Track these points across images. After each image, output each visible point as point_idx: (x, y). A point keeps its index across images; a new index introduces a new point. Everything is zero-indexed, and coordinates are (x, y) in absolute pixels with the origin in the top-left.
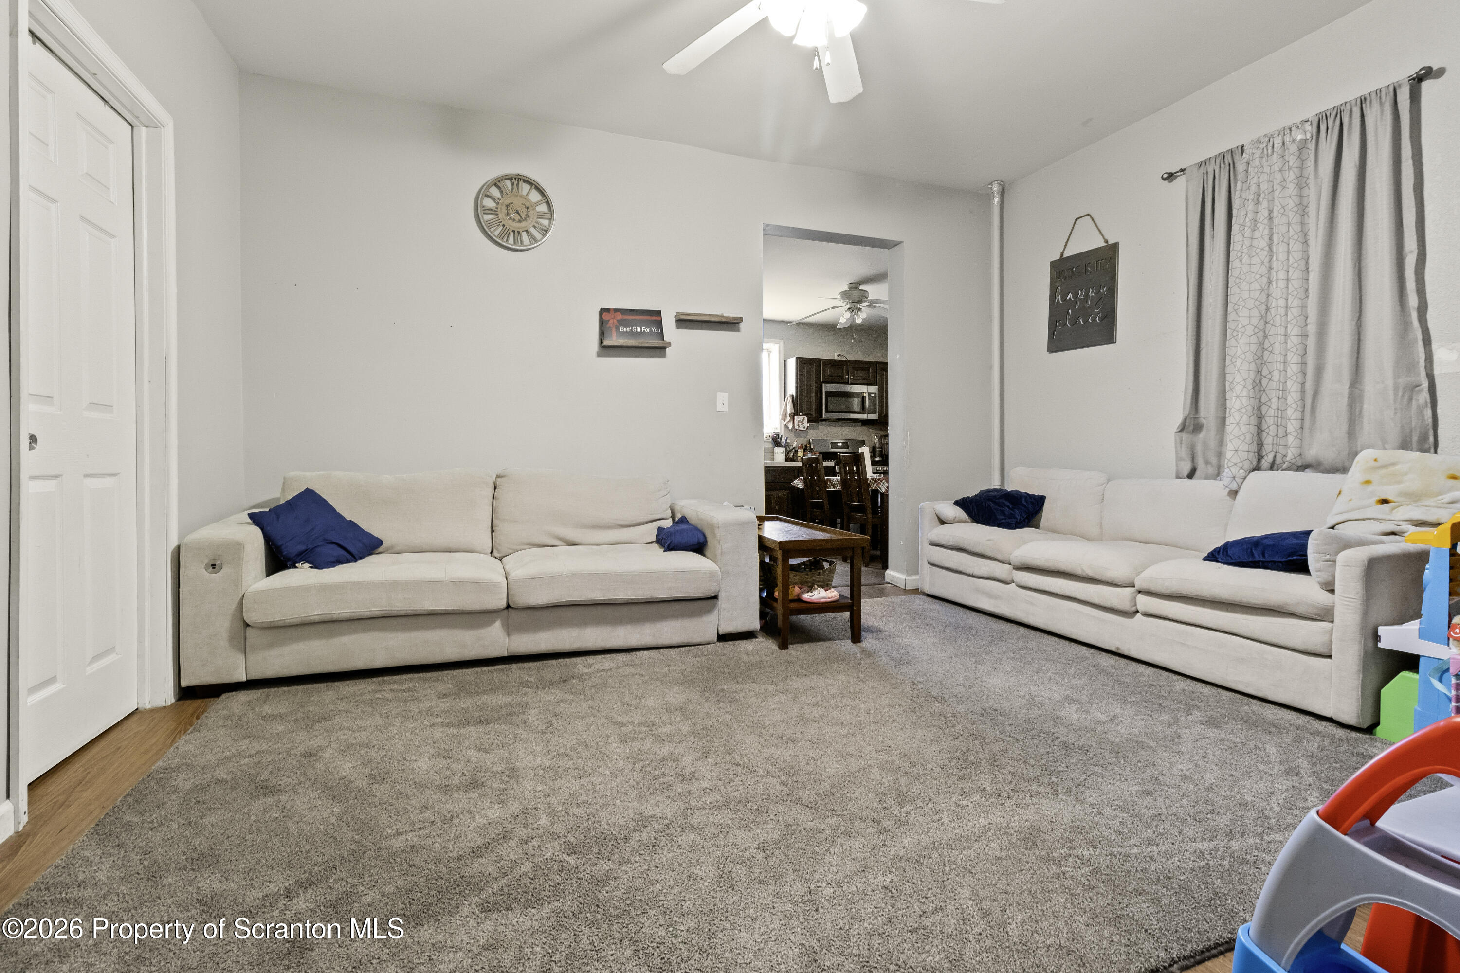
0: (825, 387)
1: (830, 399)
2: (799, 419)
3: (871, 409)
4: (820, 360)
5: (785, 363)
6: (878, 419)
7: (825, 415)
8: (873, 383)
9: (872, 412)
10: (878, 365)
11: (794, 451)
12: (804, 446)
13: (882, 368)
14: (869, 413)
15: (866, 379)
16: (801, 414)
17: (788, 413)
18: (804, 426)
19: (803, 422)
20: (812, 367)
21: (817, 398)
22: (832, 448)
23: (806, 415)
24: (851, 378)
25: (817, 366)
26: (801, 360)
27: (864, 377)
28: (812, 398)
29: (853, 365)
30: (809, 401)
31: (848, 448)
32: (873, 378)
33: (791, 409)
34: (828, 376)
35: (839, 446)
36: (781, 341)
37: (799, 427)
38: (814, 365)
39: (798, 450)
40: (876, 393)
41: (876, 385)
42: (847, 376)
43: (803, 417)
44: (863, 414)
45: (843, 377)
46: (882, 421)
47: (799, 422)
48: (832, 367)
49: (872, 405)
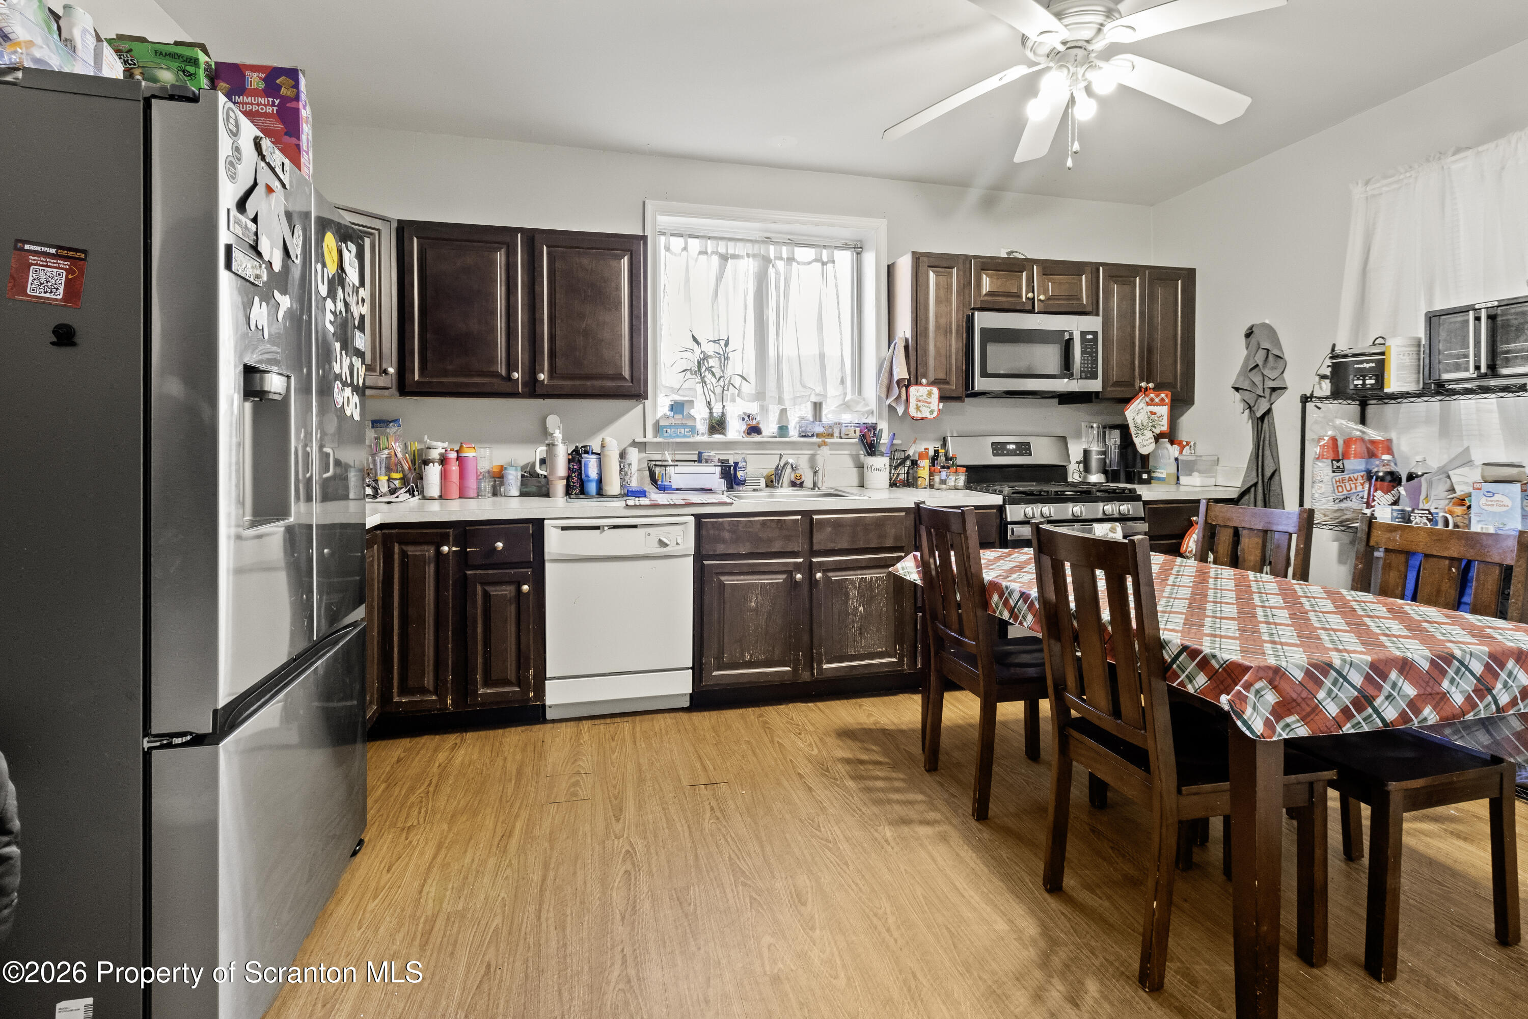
0: (983, 320)
1: (991, 348)
2: (919, 394)
3: (1084, 367)
4: (967, 258)
5: (891, 269)
6: (1101, 390)
7: (980, 384)
8: (1089, 309)
9: (1089, 375)
10: (1101, 269)
11: (908, 463)
12: (931, 453)
13: (1110, 276)
14: (1081, 378)
15: (1075, 302)
16: (924, 381)
17: (895, 380)
18: (929, 410)
19: (929, 400)
20: (951, 275)
21: (961, 345)
22: (994, 455)
23: (934, 383)
24: (1040, 300)
25: (961, 273)
26: (925, 259)
27: (1070, 298)
28: (950, 346)
29: (1044, 268)
30: (943, 352)
31: (1030, 454)
32: (1090, 299)
33: (901, 371)
34: (986, 295)
35: (1009, 450)
36: (882, 225)
37: (920, 411)
38: (955, 270)
39: (919, 463)
40: (1097, 333)
41: (1098, 315)
42: (1030, 295)
43: (929, 388)
44: (1066, 380)
45: (1020, 296)
46: (1109, 396)
47: (919, 401)
48: (997, 275)
49: (1088, 360)
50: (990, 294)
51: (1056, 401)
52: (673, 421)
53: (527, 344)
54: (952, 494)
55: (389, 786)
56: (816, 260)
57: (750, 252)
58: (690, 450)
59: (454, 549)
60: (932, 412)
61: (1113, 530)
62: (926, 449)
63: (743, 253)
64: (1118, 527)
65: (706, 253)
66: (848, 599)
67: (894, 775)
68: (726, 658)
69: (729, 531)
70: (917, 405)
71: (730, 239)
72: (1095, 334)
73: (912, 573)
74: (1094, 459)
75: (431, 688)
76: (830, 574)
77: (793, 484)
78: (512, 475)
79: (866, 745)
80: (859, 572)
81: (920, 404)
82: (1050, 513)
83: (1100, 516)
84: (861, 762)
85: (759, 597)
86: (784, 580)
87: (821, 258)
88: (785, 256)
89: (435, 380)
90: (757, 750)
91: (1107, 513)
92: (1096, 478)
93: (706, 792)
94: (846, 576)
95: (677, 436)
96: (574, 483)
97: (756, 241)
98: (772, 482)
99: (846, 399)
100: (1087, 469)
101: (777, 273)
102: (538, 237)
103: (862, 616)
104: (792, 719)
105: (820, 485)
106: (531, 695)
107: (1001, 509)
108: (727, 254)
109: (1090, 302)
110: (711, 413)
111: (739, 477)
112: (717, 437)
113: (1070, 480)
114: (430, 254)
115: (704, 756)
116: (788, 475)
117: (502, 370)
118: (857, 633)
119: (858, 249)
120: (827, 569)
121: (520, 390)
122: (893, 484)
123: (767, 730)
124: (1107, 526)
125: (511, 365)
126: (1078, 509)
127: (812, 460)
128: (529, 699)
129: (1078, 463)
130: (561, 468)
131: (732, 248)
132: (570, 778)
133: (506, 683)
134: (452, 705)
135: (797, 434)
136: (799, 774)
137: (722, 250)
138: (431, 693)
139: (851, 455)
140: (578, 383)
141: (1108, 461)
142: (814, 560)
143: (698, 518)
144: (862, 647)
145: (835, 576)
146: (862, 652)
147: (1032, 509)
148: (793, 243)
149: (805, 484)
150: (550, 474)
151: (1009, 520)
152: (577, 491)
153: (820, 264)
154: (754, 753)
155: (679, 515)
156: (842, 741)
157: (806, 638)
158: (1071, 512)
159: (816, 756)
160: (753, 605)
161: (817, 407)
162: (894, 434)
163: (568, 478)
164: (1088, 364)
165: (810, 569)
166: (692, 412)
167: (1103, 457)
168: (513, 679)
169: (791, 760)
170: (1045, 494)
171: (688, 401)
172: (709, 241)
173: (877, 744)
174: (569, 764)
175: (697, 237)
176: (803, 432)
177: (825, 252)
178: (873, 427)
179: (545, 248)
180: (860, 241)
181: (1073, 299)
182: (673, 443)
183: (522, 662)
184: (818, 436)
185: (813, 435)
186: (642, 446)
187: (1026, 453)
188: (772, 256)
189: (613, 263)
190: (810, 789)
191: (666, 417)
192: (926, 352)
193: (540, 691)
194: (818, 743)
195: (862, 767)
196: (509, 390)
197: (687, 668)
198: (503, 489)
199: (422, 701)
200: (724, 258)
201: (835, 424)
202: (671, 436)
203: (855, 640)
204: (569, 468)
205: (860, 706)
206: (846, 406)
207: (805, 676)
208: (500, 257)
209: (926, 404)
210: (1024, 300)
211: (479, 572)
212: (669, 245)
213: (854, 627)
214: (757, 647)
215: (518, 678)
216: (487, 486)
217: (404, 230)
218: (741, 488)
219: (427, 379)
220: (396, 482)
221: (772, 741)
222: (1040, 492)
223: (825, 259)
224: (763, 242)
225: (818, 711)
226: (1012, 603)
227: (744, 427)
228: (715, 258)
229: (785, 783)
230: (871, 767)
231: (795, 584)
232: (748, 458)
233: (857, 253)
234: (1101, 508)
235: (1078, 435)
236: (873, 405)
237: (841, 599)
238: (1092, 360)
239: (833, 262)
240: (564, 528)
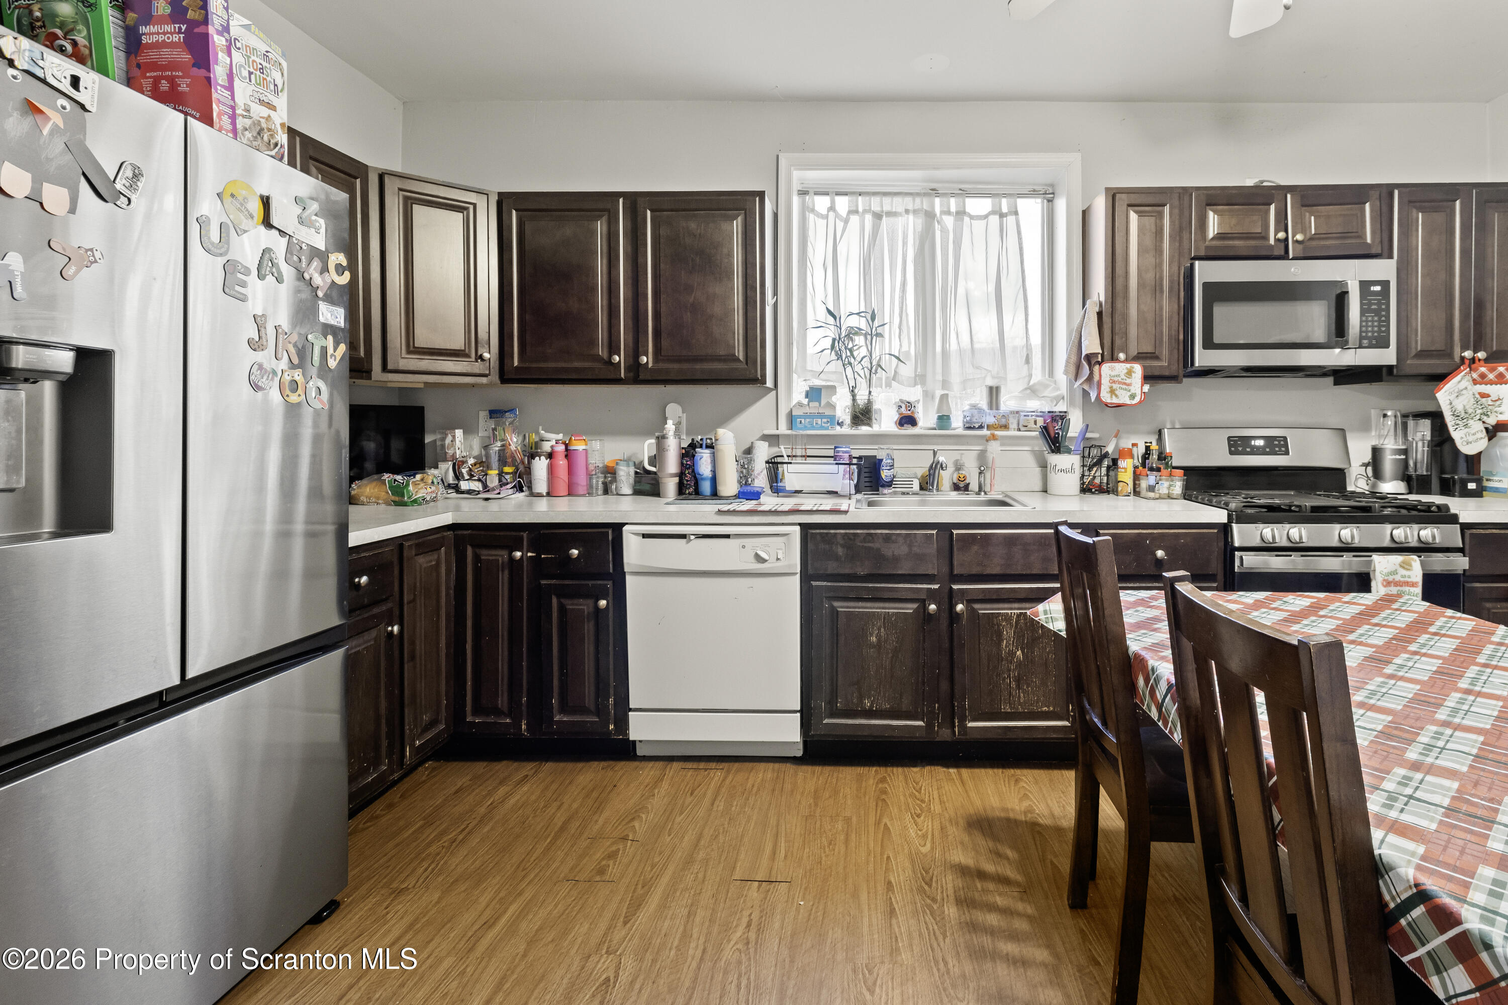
0: (1207, 272)
1: (1219, 310)
2: (1113, 374)
3: (1367, 332)
4: (1185, 192)
5: (1085, 215)
6: (1394, 362)
7: (1202, 358)
8: (1376, 250)
9: (1374, 342)
10: (1396, 192)
11: (1106, 463)
12: (1141, 450)
13: (1410, 202)
14: (1361, 347)
15: (1353, 241)
16: (1122, 356)
17: (1083, 355)
18: (1129, 394)
19: (1128, 381)
20: (1161, 215)
21: (1176, 306)
22: (1231, 453)
23: (1138, 358)
24: (1297, 241)
25: (1176, 211)
26: (1124, 196)
27: (1344, 235)
28: (1161, 309)
29: (1303, 197)
30: (1150, 316)
31: (1287, 453)
32: (1378, 236)
33: (1091, 345)
34: (1213, 239)
35: (1255, 447)
36: (1074, 159)
37: (1116, 396)
38: (1167, 209)
39: (1119, 462)
40: (1388, 282)
41: (1390, 256)
42: (1281, 235)
43: (1128, 366)
44: (1337, 351)
45: (1266, 238)
46: (1408, 371)
47: (1114, 382)
48: (1230, 211)
49: (1373, 321)
50: (1220, 236)
51: (1330, 380)
52: (807, 410)
53: (630, 323)
54: (1163, 505)
55: (425, 824)
56: (993, 212)
57: (910, 207)
58: (826, 444)
59: (529, 554)
60: (1133, 397)
61: (1405, 566)
62: (1134, 445)
63: (901, 209)
64: (1415, 561)
65: (857, 212)
66: (1000, 640)
67: (1020, 906)
68: (841, 703)
69: (843, 546)
70: (1111, 387)
71: (885, 194)
72: (1385, 284)
73: (1057, 620)
74: (1389, 462)
75: (506, 709)
76: (976, 606)
77: (956, 487)
78: (624, 470)
79: (999, 847)
80: (1016, 605)
81: (1115, 386)
82: (1301, 538)
83: (1387, 543)
84: (982, 875)
85: (882, 630)
86: (916, 610)
87: (1000, 209)
88: (953, 209)
89: (534, 365)
90: (853, 836)
91: (1396, 539)
92: (1391, 487)
93: (755, 894)
94: (999, 609)
95: (813, 428)
96: (687, 481)
97: (918, 194)
98: (927, 484)
99: (1032, 383)
100: (1378, 474)
101: (944, 231)
102: (640, 201)
103: (1020, 664)
104: (919, 791)
105: (987, 489)
106: (611, 727)
107: (1225, 529)
108: (882, 211)
109: (1378, 240)
110: (854, 400)
111: (883, 477)
112: (864, 429)
113: (1350, 488)
114: (528, 227)
115: (783, 834)
116: (946, 477)
117: (602, 351)
118: (1013, 685)
119: (1049, 196)
120: (971, 600)
121: (623, 375)
122: (1086, 489)
123: (880, 803)
124: (1396, 559)
125: (613, 348)
126: (1348, 533)
127: (982, 457)
128: (610, 733)
129: (1366, 465)
130: (672, 464)
131: (888, 204)
132: (613, 843)
133: (584, 711)
134: (528, 730)
135: (961, 424)
136: (890, 883)
137: (876, 208)
138: (506, 716)
139: (1033, 451)
140: (685, 366)
141: (1411, 463)
142: (955, 587)
143: (805, 527)
144: (1020, 704)
145: (984, 609)
146: (1020, 710)
147: (1272, 530)
148: (964, 193)
149: (970, 488)
150: (659, 470)
151: (1237, 544)
152: (691, 490)
153: (997, 217)
154: (847, 841)
155: (783, 524)
156: (970, 834)
157: (944, 686)
158: (1337, 537)
159: (925, 855)
160: (874, 639)
161: (994, 393)
162: (1087, 426)
163: (681, 475)
164: (1373, 326)
165: (951, 598)
166: (834, 399)
167: (1403, 457)
168: (592, 707)
169: (888, 858)
170: (1297, 509)
171: (828, 387)
172: (860, 198)
173: (1014, 847)
174: (624, 823)
175: (846, 194)
176: (967, 422)
177: (1004, 201)
178: (1061, 418)
179: (649, 212)
180: (1052, 185)
181: (1351, 237)
182: (802, 435)
183: (601, 690)
184: (989, 427)
185: (981, 427)
186: (773, 439)
187: (1280, 450)
188: (937, 210)
189: (725, 226)
190: (892, 912)
191: (800, 404)
192: (1125, 317)
193: (623, 724)
194: (936, 833)
195: (979, 885)
196: (612, 376)
197: (795, 712)
198: (614, 487)
199: (495, 723)
200: (878, 216)
201: (1012, 412)
202: (806, 428)
203: (1010, 694)
204: (682, 464)
205: (1017, 781)
206: (1032, 391)
207: (944, 734)
208: (600, 227)
209: (1124, 387)
210: (1272, 242)
211: (553, 582)
212: (814, 205)
213: (1009, 676)
214: (880, 693)
215: (597, 705)
216: (598, 482)
217: (505, 202)
218: (886, 491)
219: (527, 365)
220: (508, 477)
221: (878, 823)
222: (1290, 506)
223: (1005, 209)
224: (925, 194)
225: (958, 782)
226: (1159, 697)
227: (896, 417)
228: (868, 218)
229: (864, 897)
230: (991, 886)
231: (928, 618)
232: (896, 455)
233: (1049, 201)
234: (1389, 532)
235: (1365, 427)
236: (1064, 390)
237: (992, 640)
238: (1380, 321)
239: (1016, 213)
240: (645, 536)
